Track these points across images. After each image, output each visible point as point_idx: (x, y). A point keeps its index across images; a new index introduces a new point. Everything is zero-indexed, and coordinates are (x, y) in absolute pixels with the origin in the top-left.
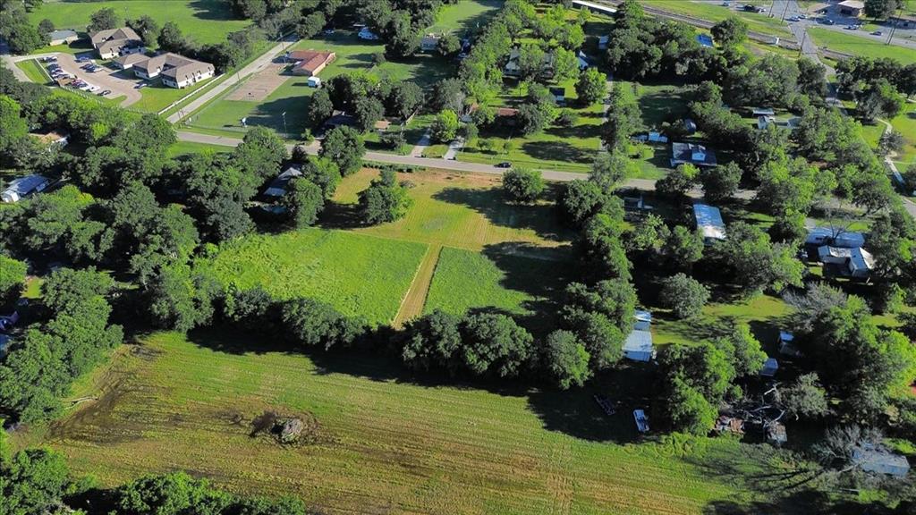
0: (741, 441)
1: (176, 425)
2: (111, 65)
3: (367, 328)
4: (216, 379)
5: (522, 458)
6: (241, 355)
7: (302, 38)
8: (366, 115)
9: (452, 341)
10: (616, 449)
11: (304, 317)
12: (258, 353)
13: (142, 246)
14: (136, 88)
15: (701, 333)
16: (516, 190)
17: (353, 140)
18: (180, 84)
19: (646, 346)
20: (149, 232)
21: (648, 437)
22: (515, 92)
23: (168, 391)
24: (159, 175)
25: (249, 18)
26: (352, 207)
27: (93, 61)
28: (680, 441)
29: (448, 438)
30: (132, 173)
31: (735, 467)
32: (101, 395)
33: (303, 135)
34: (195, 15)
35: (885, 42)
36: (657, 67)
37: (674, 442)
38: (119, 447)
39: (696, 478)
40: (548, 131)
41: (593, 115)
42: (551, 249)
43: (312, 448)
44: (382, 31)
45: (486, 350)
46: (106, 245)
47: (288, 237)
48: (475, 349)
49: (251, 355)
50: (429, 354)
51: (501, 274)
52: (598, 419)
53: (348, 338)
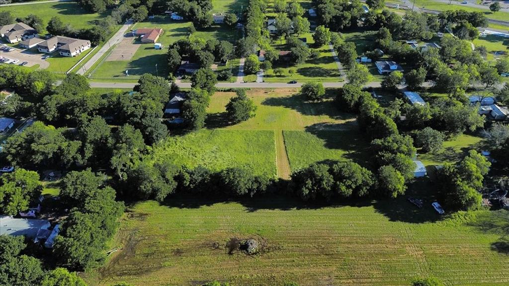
0: (490, 210)
1: (180, 256)
2: (19, 46)
3: (273, 181)
4: (191, 225)
5: (387, 239)
6: (198, 208)
7: (137, 21)
8: (206, 62)
9: (329, 181)
10: (433, 225)
11: (238, 179)
12: (208, 205)
13: (115, 151)
14: (42, 59)
15: (441, 158)
16: (312, 94)
17: (210, 76)
18: (73, 54)
19: (422, 168)
20: (117, 142)
21: (445, 216)
22: (278, 42)
23: (166, 237)
24: (98, 108)
25: (96, 12)
26: (218, 115)
27: (5, 45)
28: (462, 215)
29: (342, 235)
30: (80, 109)
31: (494, 224)
32: (122, 246)
33: (169, 77)
34: (60, 13)
35: (448, 3)
36: (349, 23)
37: (459, 217)
38: (151, 275)
39: (480, 233)
40: (307, 62)
41: (325, 51)
42: (342, 124)
43: (269, 254)
44: (187, 14)
45: (350, 183)
46: (89, 153)
47: (191, 136)
48: (344, 183)
49: (204, 207)
50: (317, 190)
51: (322, 142)
52: (415, 211)
53: (264, 188)
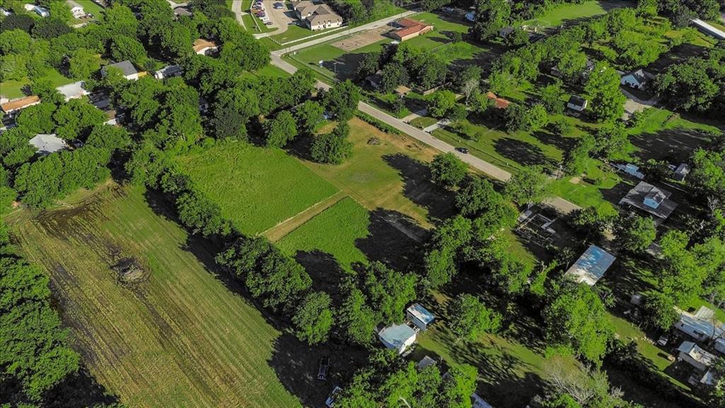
1: (87, 241)
4: (131, 224)
6: (158, 216)
8: (387, 79)
14: (288, 24)
16: (435, 173)
18: (313, 28)
23: (104, 219)
36: (706, 103)
42: (425, 231)
43: (130, 292)
48: (255, 277)
52: (309, 377)
